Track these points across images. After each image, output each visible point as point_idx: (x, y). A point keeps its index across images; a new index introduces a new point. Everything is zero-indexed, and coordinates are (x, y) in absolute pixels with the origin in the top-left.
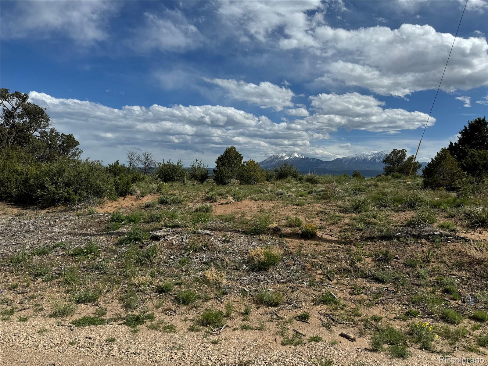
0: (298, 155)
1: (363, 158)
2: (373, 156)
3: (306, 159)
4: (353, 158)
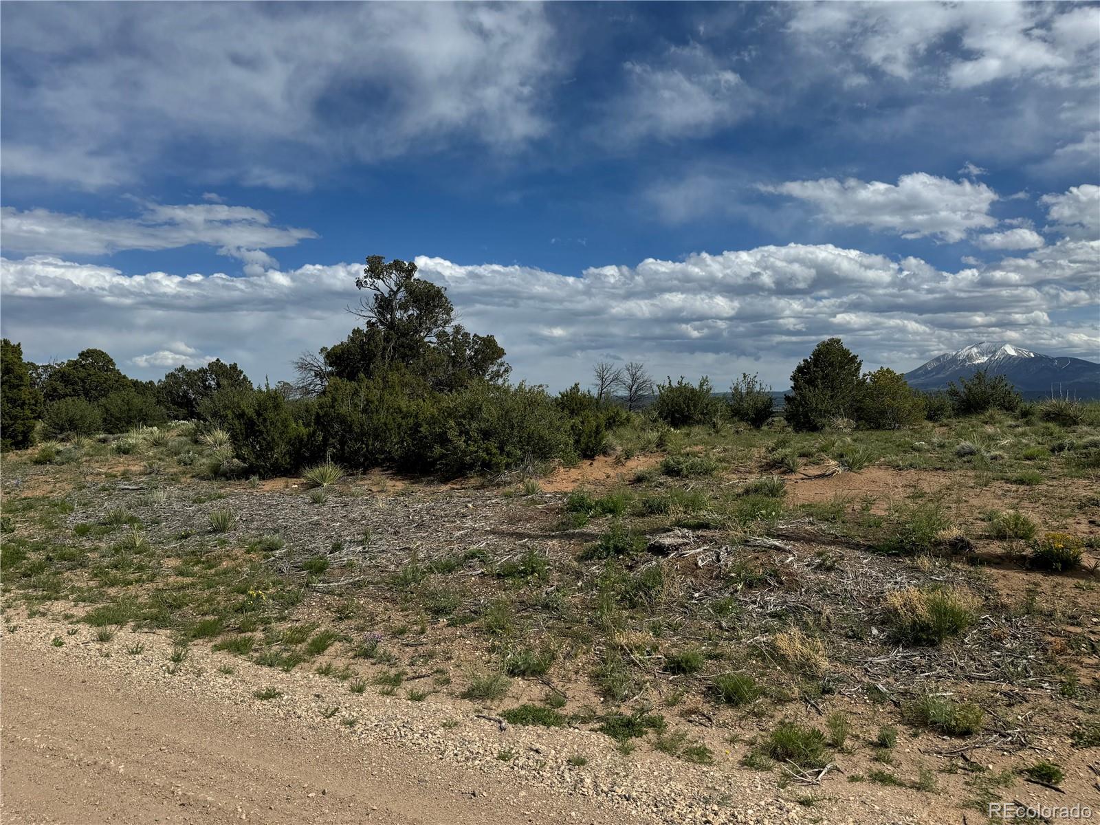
0: (1016, 351)
3: (1039, 359)
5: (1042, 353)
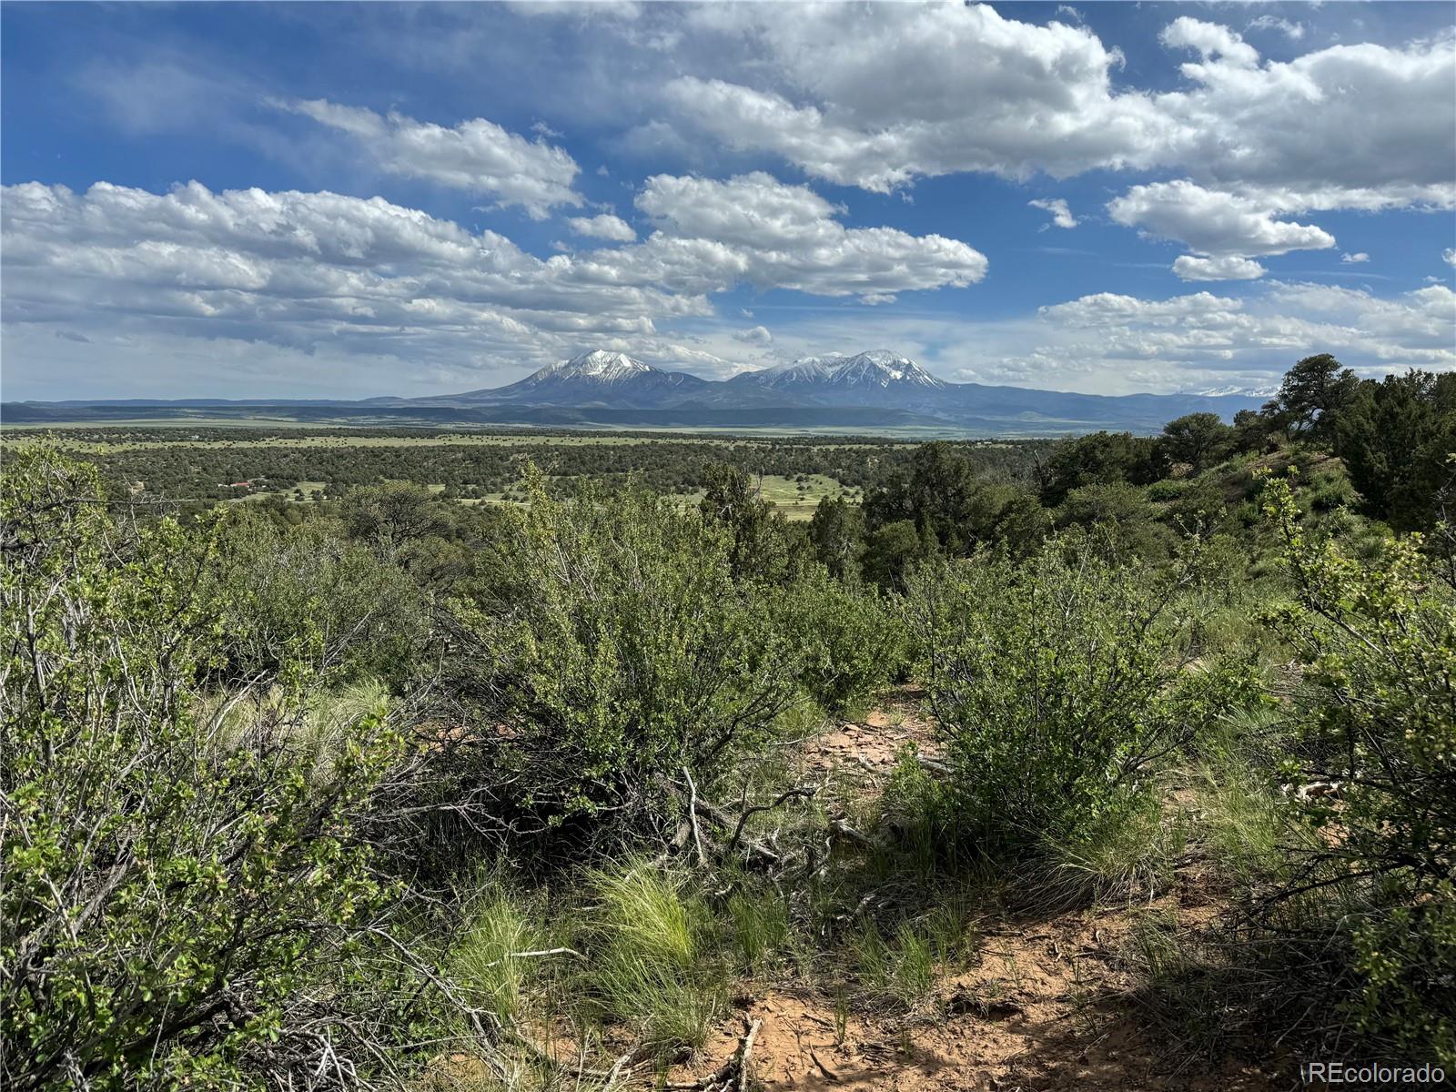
0: (631, 362)
1: (813, 373)
2: (838, 368)
3: (654, 373)
4: (786, 373)
5: (657, 366)
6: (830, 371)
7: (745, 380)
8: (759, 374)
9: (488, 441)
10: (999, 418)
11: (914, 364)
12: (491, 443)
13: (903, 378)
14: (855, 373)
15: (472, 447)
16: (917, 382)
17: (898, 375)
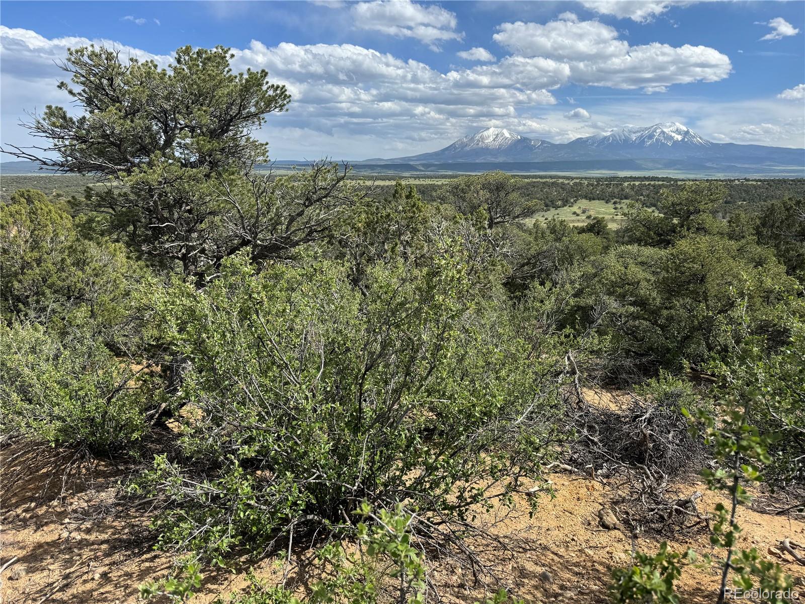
1: (623, 137)
2: (639, 134)
3: (523, 140)
5: (524, 136)
6: (634, 137)
7: (579, 143)
8: (588, 139)
9: (428, 182)
10: (747, 166)
11: (691, 131)
12: (431, 183)
13: (683, 140)
14: (651, 137)
15: (421, 185)
16: (692, 142)
17: (679, 138)
